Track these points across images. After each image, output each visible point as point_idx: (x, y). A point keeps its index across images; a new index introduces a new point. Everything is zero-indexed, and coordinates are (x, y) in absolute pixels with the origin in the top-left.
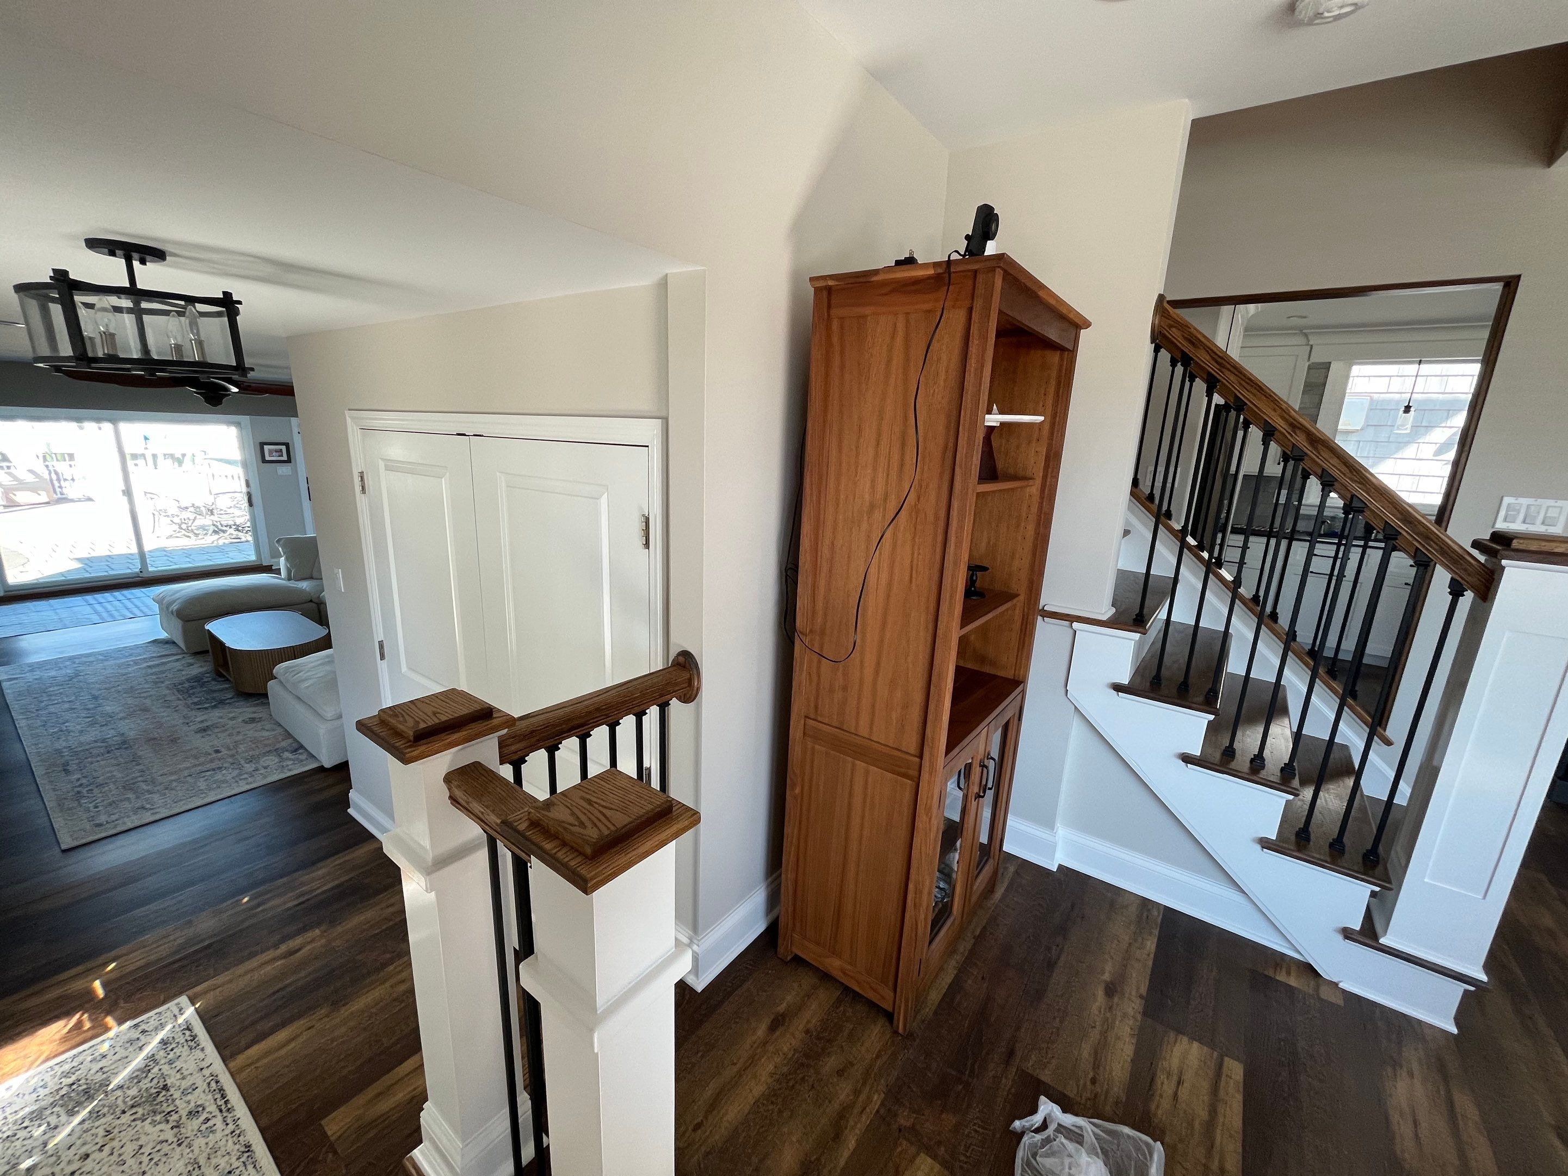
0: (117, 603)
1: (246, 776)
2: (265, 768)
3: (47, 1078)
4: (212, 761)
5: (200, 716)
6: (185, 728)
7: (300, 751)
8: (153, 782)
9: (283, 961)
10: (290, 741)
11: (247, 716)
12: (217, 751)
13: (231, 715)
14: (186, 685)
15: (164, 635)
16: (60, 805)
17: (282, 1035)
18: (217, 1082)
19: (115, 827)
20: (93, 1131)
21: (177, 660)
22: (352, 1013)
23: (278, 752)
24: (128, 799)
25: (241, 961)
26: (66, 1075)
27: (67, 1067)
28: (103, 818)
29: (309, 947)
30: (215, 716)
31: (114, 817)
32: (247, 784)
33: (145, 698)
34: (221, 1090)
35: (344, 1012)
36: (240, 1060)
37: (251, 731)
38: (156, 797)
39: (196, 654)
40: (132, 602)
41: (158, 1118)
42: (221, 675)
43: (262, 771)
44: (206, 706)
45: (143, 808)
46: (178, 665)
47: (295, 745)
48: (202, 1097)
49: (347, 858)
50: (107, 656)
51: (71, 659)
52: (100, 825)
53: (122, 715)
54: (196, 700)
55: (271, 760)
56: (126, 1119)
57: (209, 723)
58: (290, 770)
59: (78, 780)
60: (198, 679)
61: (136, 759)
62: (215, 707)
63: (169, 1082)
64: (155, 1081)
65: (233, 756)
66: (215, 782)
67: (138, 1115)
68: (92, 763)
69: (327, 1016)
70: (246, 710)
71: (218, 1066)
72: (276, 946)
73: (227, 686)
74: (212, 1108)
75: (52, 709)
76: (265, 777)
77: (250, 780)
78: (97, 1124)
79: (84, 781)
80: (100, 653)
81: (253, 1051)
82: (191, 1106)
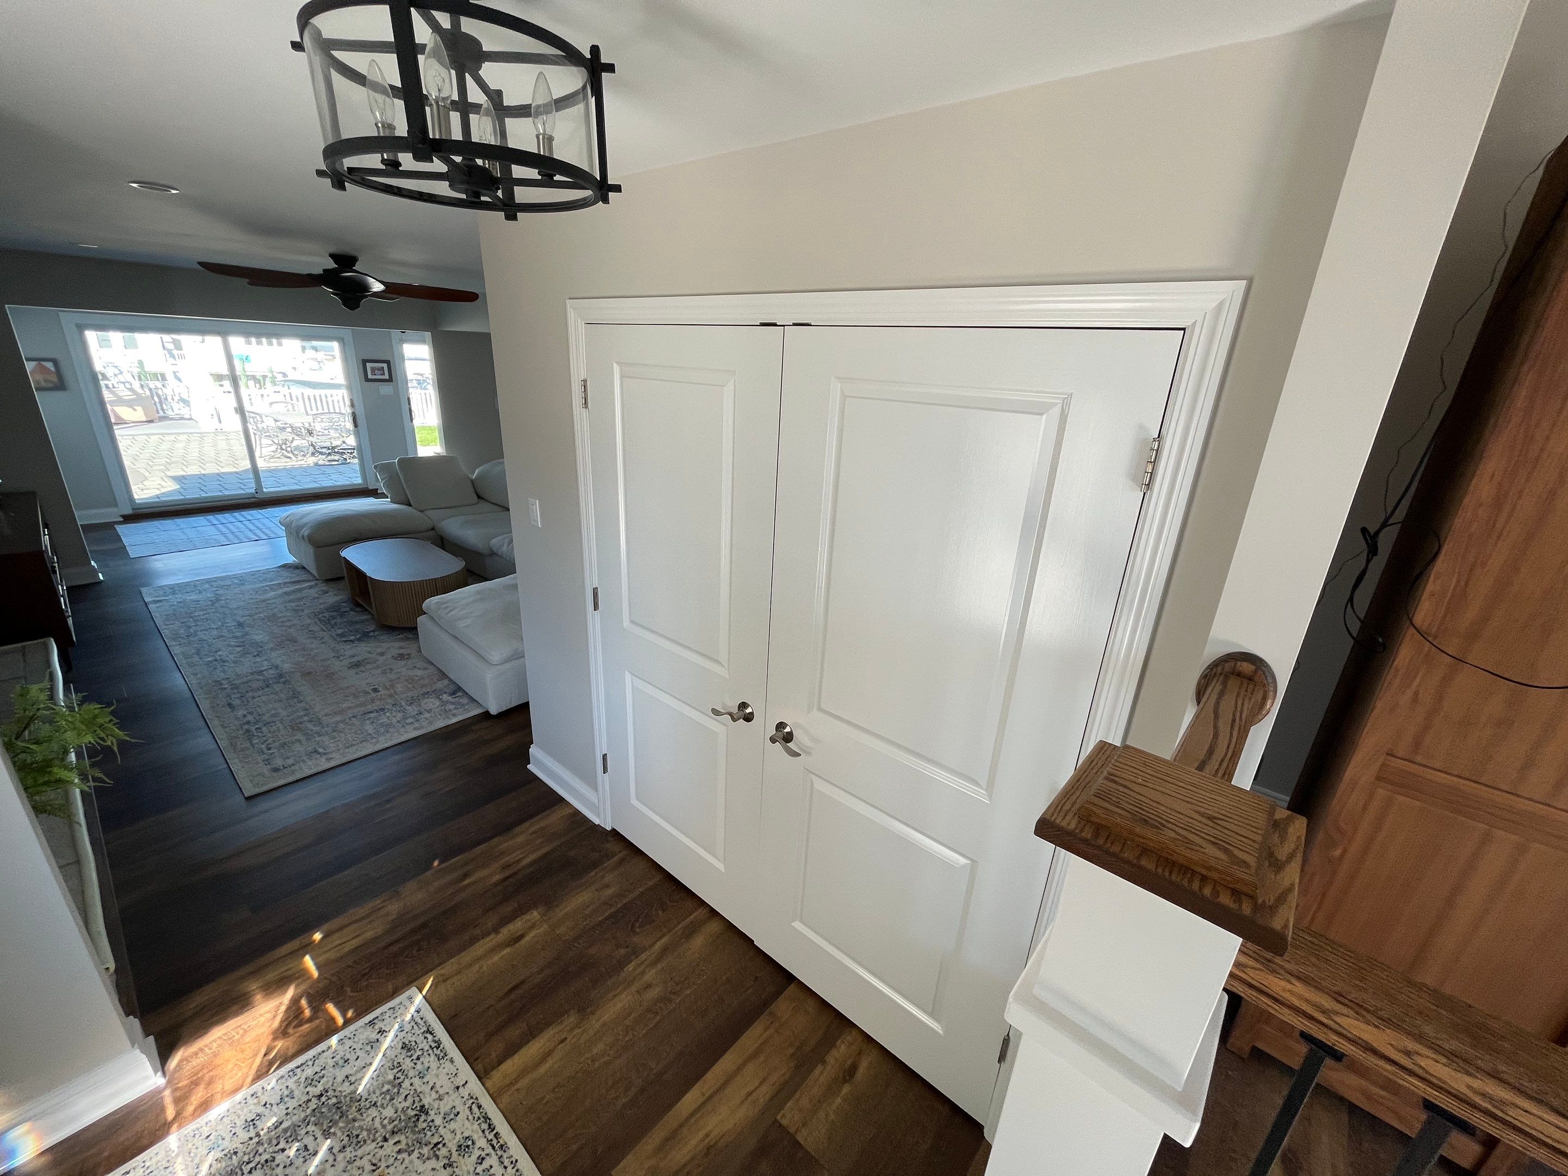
0: (239, 524)
1: (410, 720)
2: (429, 711)
3: (291, 1083)
4: (373, 701)
5: (348, 650)
6: (337, 663)
7: (459, 694)
8: (319, 722)
9: (508, 950)
11: (395, 652)
12: (375, 690)
13: (379, 650)
14: (327, 615)
15: (291, 559)
16: (233, 745)
17: (534, 1049)
18: (479, 1107)
19: (293, 772)
20: (358, 1163)
21: (311, 587)
24: (299, 741)
25: (463, 948)
26: (310, 1082)
27: (309, 1072)
28: (279, 762)
29: (532, 934)
30: (363, 650)
31: (290, 761)
32: (415, 729)
33: (290, 627)
34: (486, 1118)
35: (595, 1023)
36: (497, 1076)
37: (402, 668)
38: (325, 739)
39: (328, 581)
40: (253, 524)
41: (425, 1150)
42: (358, 605)
43: (428, 715)
44: (352, 638)
45: (316, 752)
46: (313, 592)
48: (466, 1126)
49: (542, 824)
50: (241, 580)
51: (208, 581)
52: (276, 770)
53: (271, 645)
54: (340, 631)
55: (432, 703)
56: (389, 1148)
57: (360, 658)
59: (245, 716)
60: (335, 608)
61: (295, 695)
62: (359, 640)
63: (426, 1102)
64: (410, 1099)
65: (391, 696)
66: (382, 725)
67: (402, 1146)
68: (254, 698)
69: (578, 1026)
70: (391, 646)
71: (475, 1086)
72: (496, 930)
73: (365, 617)
74: (482, 1142)
75: (201, 635)
76: (431, 723)
77: (416, 725)
78: (359, 1153)
79: (250, 718)
80: (235, 577)
81: (510, 1066)
82: (459, 1136)
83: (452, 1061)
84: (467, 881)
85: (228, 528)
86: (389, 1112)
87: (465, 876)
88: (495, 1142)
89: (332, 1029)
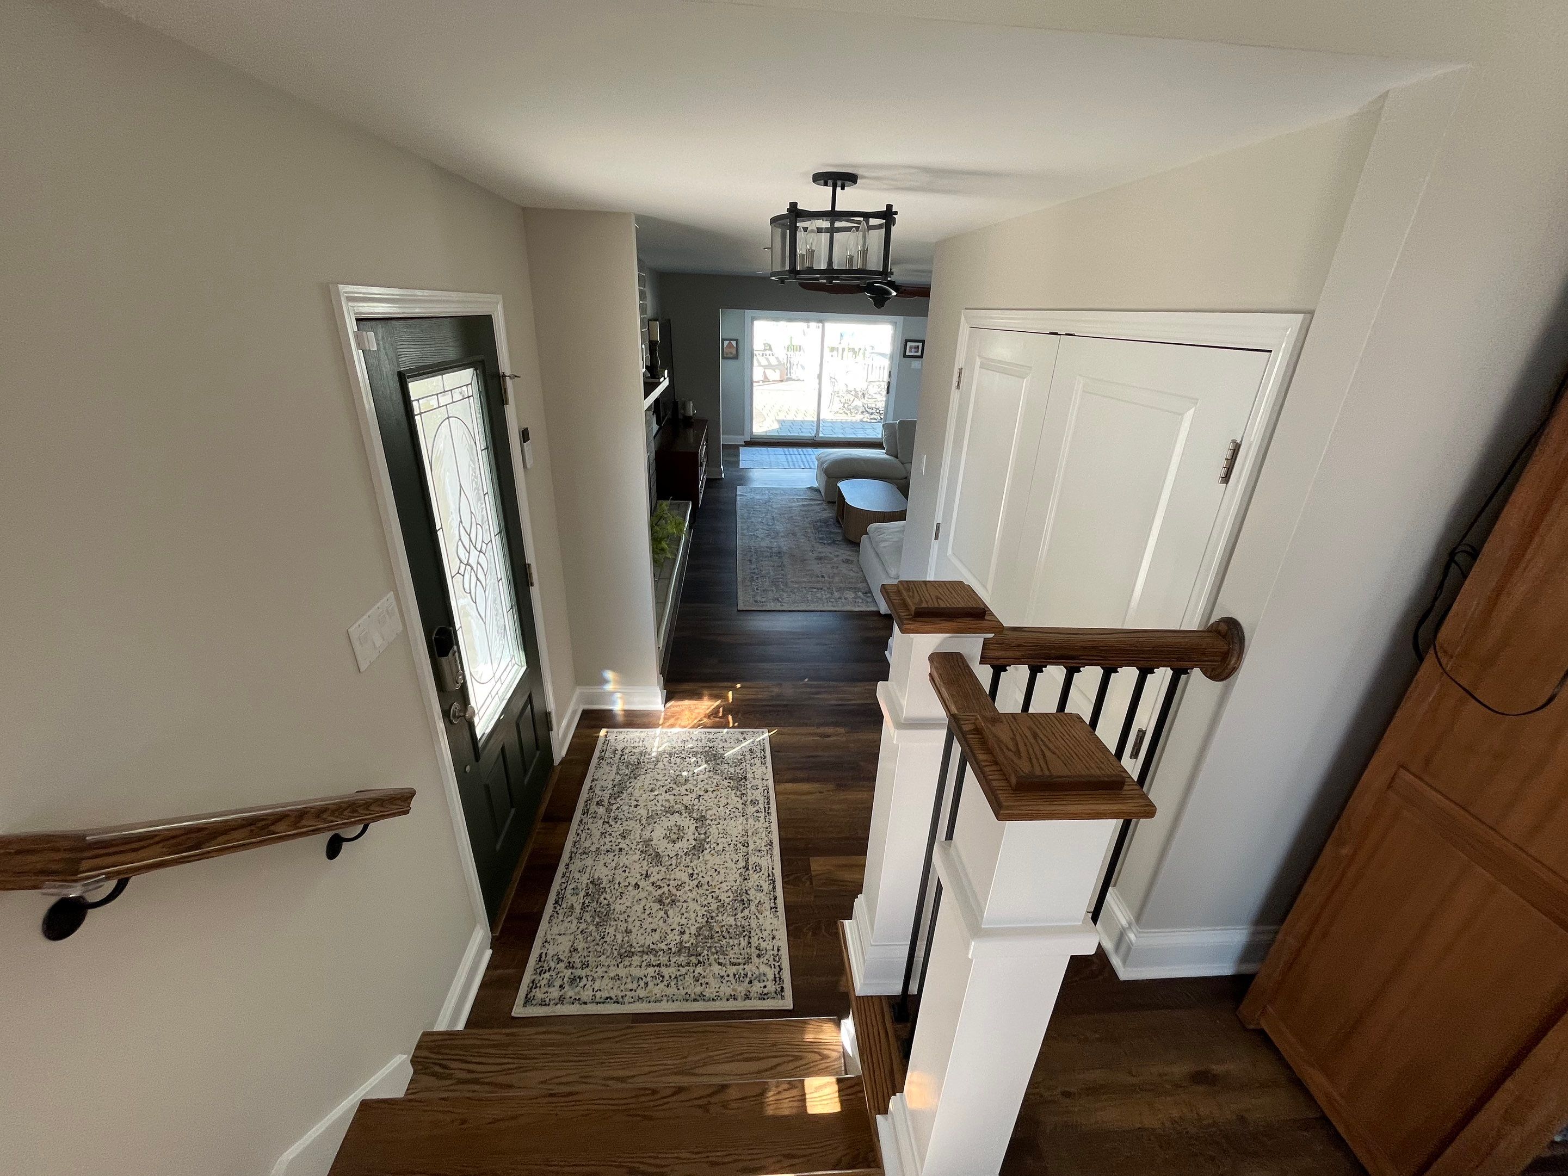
0: (798, 456)
1: (833, 600)
2: (845, 599)
3: (703, 736)
4: (818, 582)
5: (820, 548)
6: (811, 554)
7: (869, 595)
8: (786, 585)
9: (819, 738)
10: (864, 585)
11: (845, 557)
12: (823, 577)
13: (837, 553)
14: (818, 524)
15: (816, 485)
16: (743, 582)
17: (805, 787)
18: (768, 792)
19: (762, 606)
20: (712, 779)
21: (819, 504)
22: (846, 799)
23: (856, 590)
24: (773, 591)
25: (799, 725)
26: (709, 740)
27: (711, 737)
28: (759, 598)
29: (835, 738)
30: (827, 551)
31: (764, 600)
32: (832, 606)
33: (796, 526)
34: (768, 798)
35: (842, 796)
36: (782, 787)
37: (844, 569)
38: (785, 595)
39: (829, 502)
40: (806, 457)
41: (738, 793)
42: (838, 522)
43: (844, 601)
44: (826, 542)
45: (778, 600)
46: (817, 508)
47: (867, 589)
48: (758, 795)
50: (785, 492)
51: (769, 489)
52: (756, 601)
53: (782, 534)
54: (821, 536)
55: (850, 595)
56: (726, 783)
57: (823, 555)
58: (859, 606)
59: (754, 569)
60: (825, 522)
61: (782, 566)
62: (829, 544)
63: (747, 776)
64: (742, 771)
65: (830, 583)
66: (817, 597)
67: (731, 785)
68: (762, 561)
69: (832, 791)
70: (844, 552)
71: (771, 783)
72: (820, 725)
73: (840, 531)
74: (762, 806)
75: (753, 520)
76: (843, 606)
77: (835, 604)
78: (714, 777)
79: (756, 571)
80: (783, 490)
81: (790, 786)
82: (753, 797)
83: (766, 768)
84: (816, 696)
85: (792, 458)
86: (732, 770)
87: (817, 693)
88: (767, 809)
89: (726, 726)
